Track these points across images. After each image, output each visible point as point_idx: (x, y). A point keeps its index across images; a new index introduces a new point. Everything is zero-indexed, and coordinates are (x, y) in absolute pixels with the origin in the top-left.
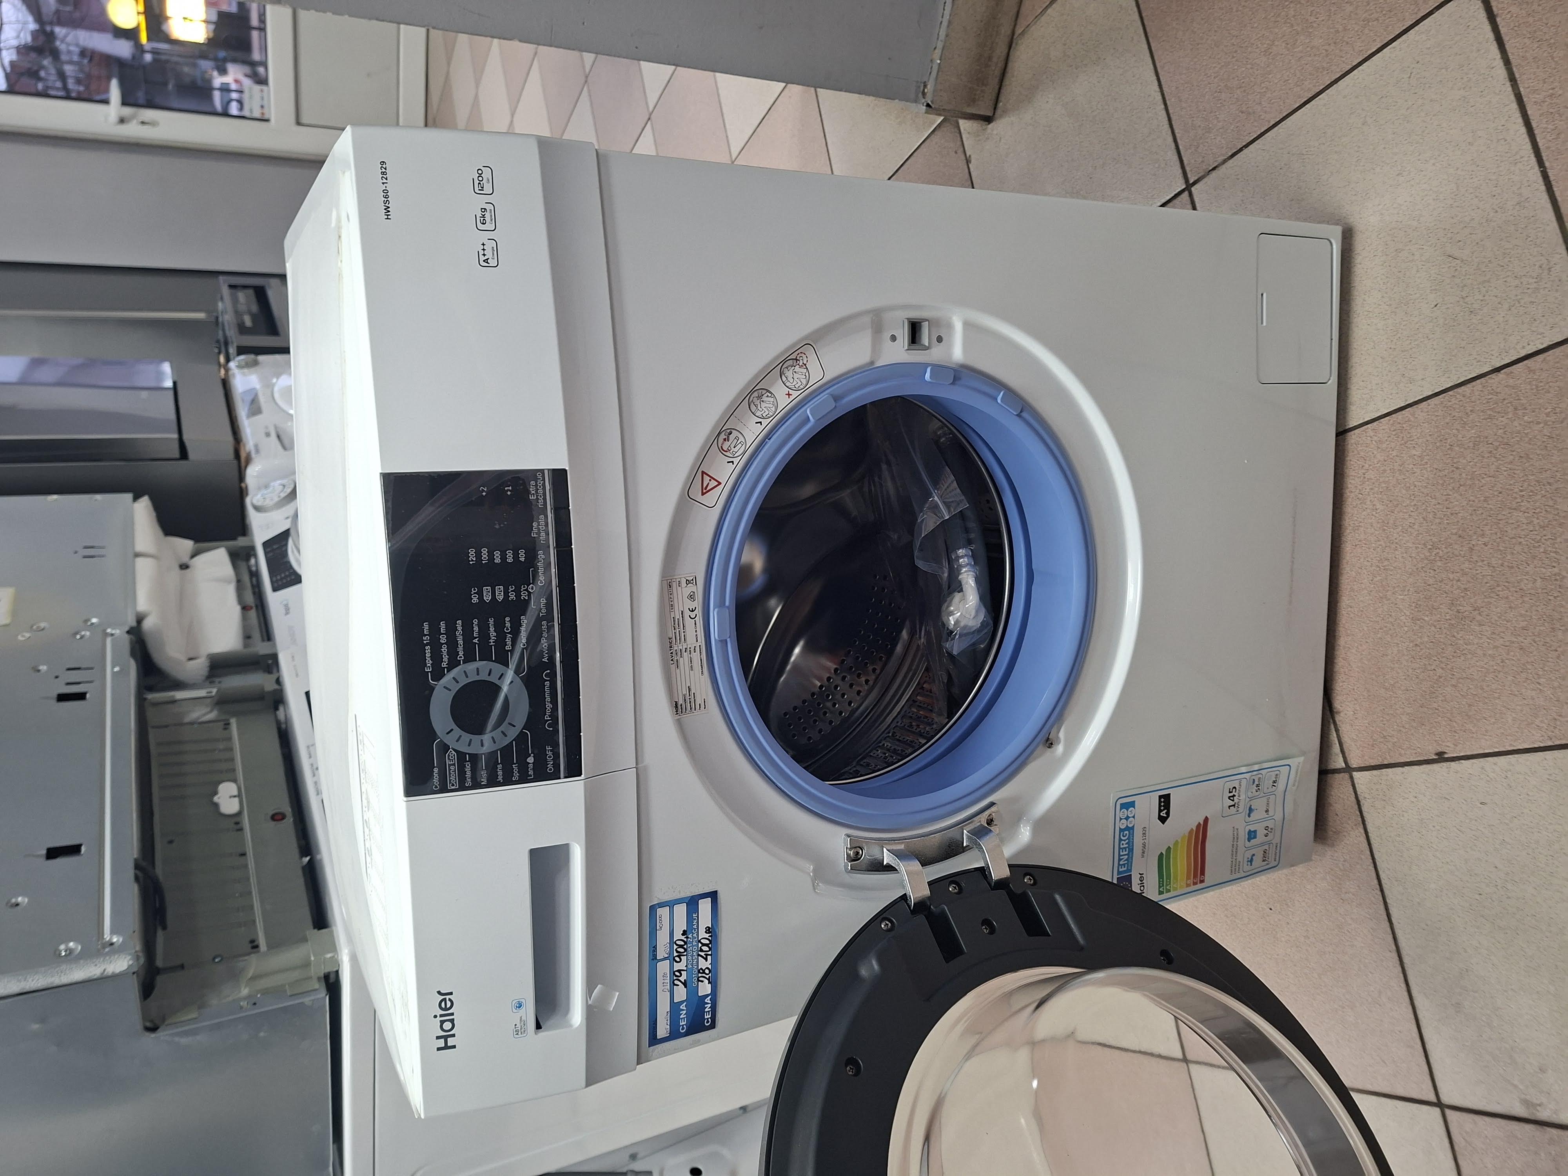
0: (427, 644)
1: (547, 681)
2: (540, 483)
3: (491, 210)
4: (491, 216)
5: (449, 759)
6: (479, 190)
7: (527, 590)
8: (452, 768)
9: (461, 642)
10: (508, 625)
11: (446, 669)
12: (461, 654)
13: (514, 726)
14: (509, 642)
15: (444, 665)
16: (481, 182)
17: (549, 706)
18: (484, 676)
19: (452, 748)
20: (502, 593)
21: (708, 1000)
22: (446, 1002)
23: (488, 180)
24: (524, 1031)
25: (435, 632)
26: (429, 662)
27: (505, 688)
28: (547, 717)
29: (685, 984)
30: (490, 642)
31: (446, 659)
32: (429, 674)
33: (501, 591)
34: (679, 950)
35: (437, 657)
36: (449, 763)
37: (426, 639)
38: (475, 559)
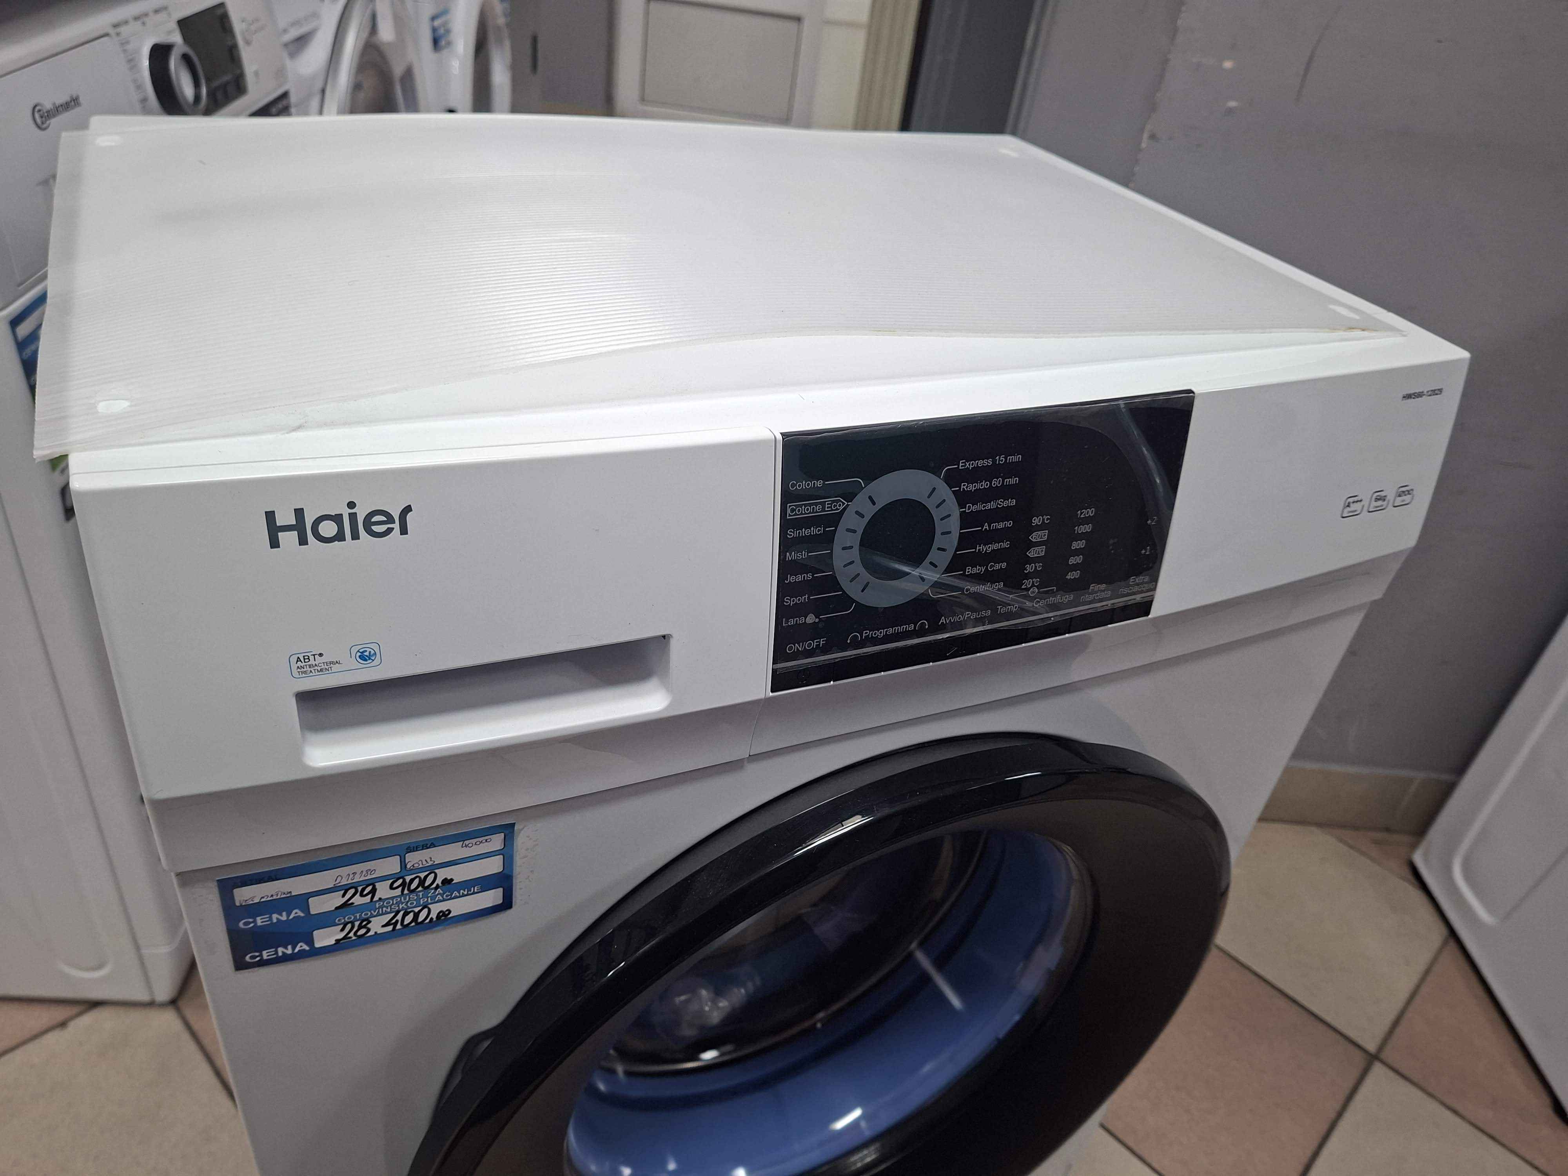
0: (994, 461)
1: (915, 627)
2: (1144, 587)
3: (1383, 506)
4: (1379, 506)
5: (833, 501)
6: (1399, 492)
7: (1033, 585)
8: (817, 508)
9: (989, 506)
10: (997, 567)
11: (957, 489)
12: (974, 508)
13: (863, 591)
14: (976, 570)
15: (964, 486)
16: (1407, 493)
17: (880, 634)
18: (938, 542)
19: (848, 505)
20: (1036, 556)
21: (302, 946)
22: (390, 525)
23: (1404, 501)
24: (305, 672)
25: (1008, 470)
26: (970, 465)
27: (916, 572)
28: (866, 633)
29: (344, 905)
30: (980, 546)
31: (972, 487)
32: (956, 466)
33: (1039, 554)
35: (974, 475)
36: (827, 503)
37: (1001, 459)
38: (1082, 516)
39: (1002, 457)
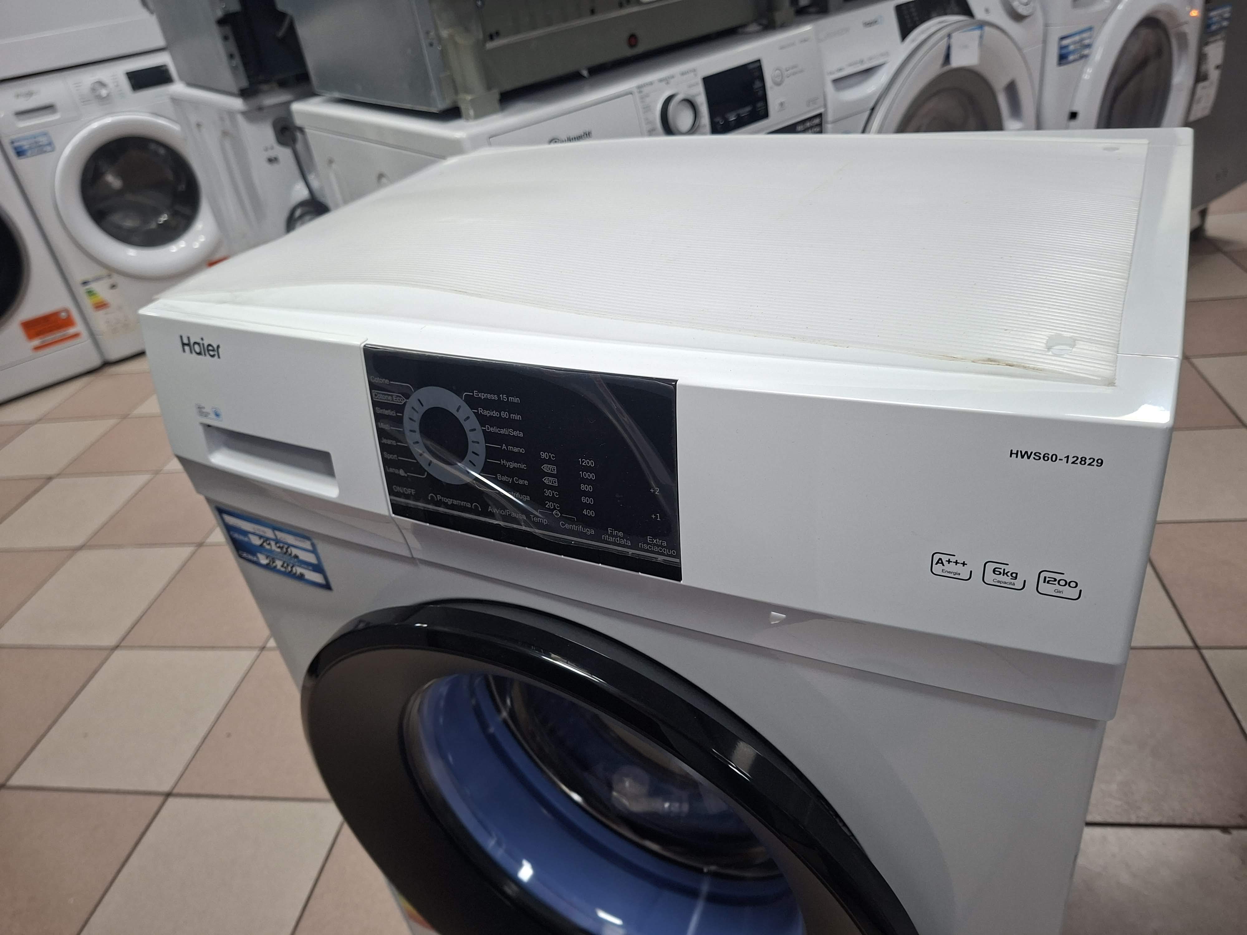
0: (499, 398)
1: (472, 506)
2: (664, 550)
3: (1014, 584)
4: (1005, 583)
5: (397, 396)
6: (1045, 578)
7: (555, 509)
8: (390, 398)
9: (503, 431)
10: (521, 482)
11: (476, 411)
12: (492, 429)
13: (429, 465)
14: (505, 478)
15: (481, 410)
16: (1056, 583)
17: (450, 501)
18: (472, 447)
19: (406, 402)
20: (550, 484)
21: (255, 559)
22: (211, 351)
23: (1060, 592)
24: (201, 413)
25: (511, 408)
26: (483, 396)
27: (462, 466)
28: (439, 497)
29: (261, 545)
30: (503, 461)
31: (486, 413)
32: (472, 394)
33: (553, 483)
34: (285, 548)
35: (488, 404)
36: (394, 396)
37: (504, 397)
38: (583, 464)
39: (505, 396)
